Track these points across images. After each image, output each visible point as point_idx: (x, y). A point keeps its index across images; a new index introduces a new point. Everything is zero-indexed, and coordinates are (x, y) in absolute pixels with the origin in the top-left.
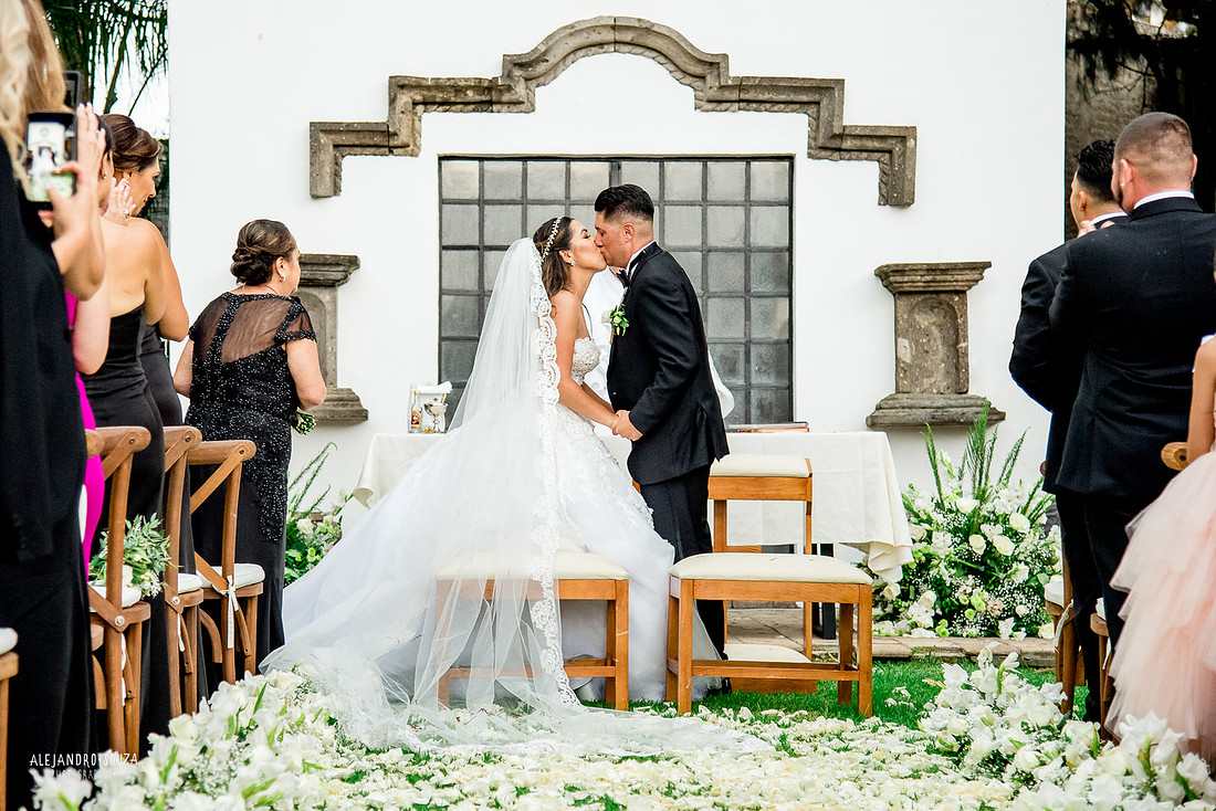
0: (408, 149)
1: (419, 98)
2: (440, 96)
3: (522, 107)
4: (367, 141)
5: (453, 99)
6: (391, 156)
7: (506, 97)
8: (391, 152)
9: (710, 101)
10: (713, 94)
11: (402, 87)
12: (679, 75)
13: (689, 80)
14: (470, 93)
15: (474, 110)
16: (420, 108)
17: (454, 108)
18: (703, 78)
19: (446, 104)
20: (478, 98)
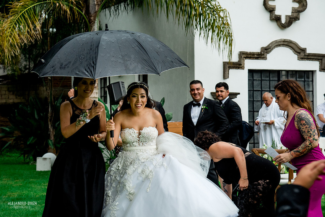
0: (243, 68)
1: (245, 56)
2: (249, 56)
3: (265, 59)
4: (236, 66)
5: (252, 57)
6: (239, 70)
7: (262, 57)
8: (239, 69)
9: (301, 58)
10: (302, 57)
11: (243, 54)
12: (295, 52)
13: (297, 53)
14: (255, 55)
15: (255, 59)
16: (244, 58)
17: (251, 59)
18: (299, 53)
19: (250, 58)
20: (257, 56)
